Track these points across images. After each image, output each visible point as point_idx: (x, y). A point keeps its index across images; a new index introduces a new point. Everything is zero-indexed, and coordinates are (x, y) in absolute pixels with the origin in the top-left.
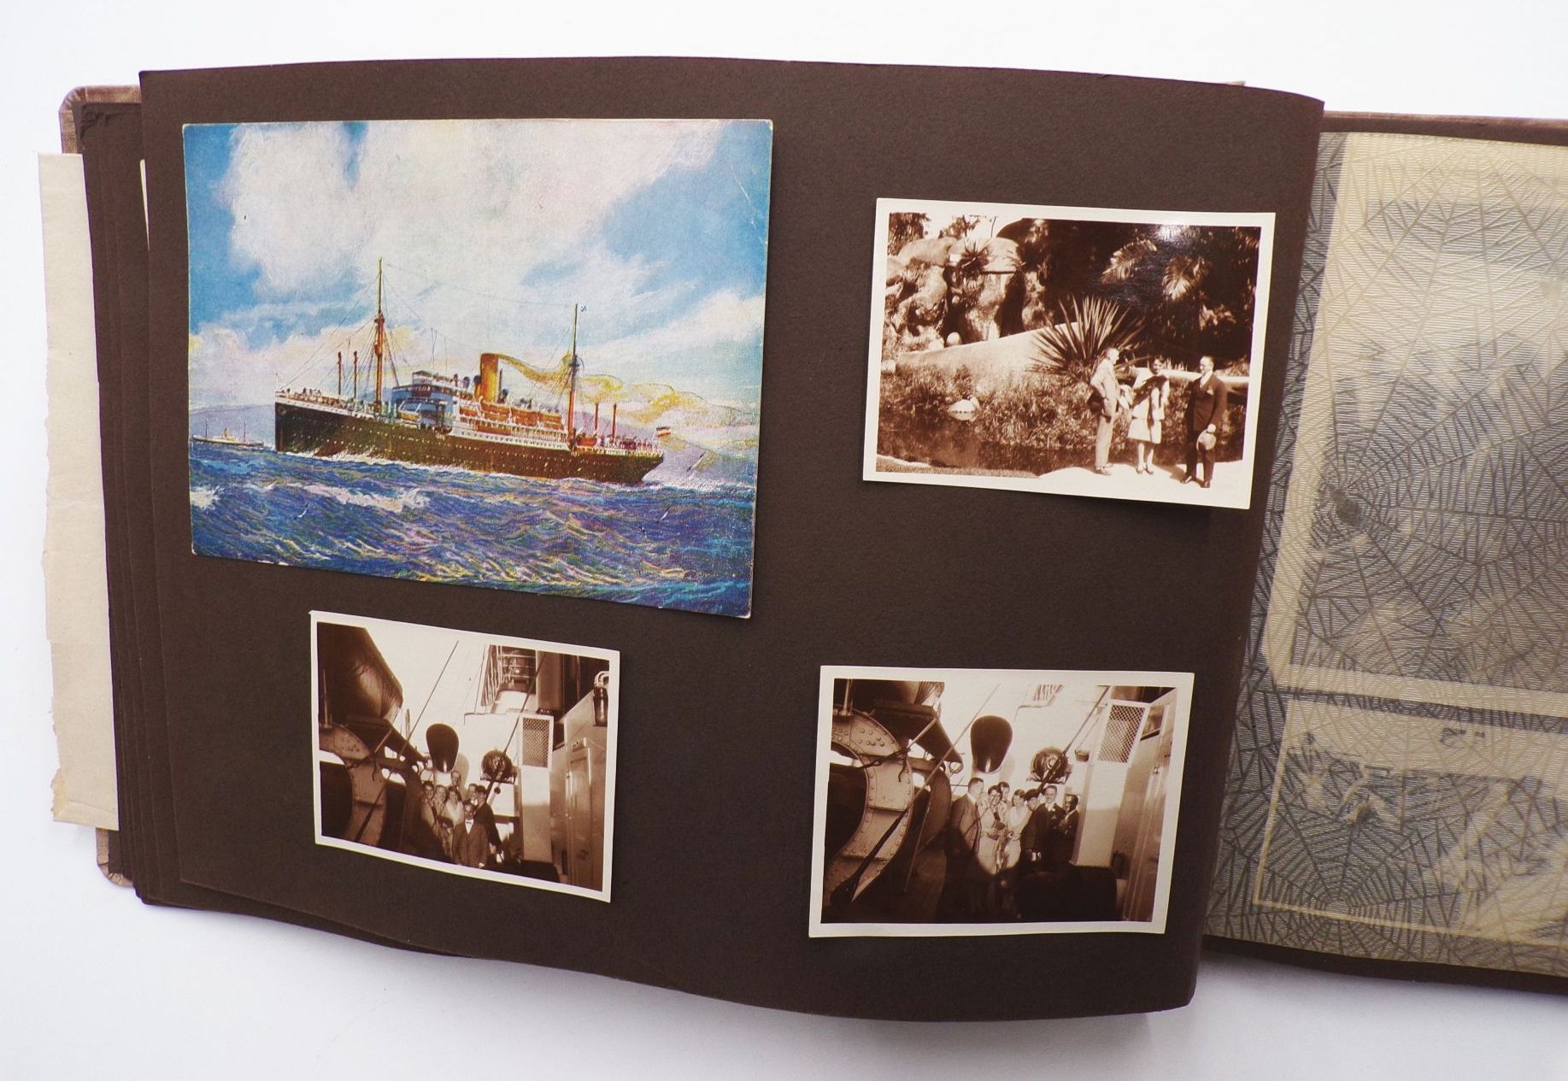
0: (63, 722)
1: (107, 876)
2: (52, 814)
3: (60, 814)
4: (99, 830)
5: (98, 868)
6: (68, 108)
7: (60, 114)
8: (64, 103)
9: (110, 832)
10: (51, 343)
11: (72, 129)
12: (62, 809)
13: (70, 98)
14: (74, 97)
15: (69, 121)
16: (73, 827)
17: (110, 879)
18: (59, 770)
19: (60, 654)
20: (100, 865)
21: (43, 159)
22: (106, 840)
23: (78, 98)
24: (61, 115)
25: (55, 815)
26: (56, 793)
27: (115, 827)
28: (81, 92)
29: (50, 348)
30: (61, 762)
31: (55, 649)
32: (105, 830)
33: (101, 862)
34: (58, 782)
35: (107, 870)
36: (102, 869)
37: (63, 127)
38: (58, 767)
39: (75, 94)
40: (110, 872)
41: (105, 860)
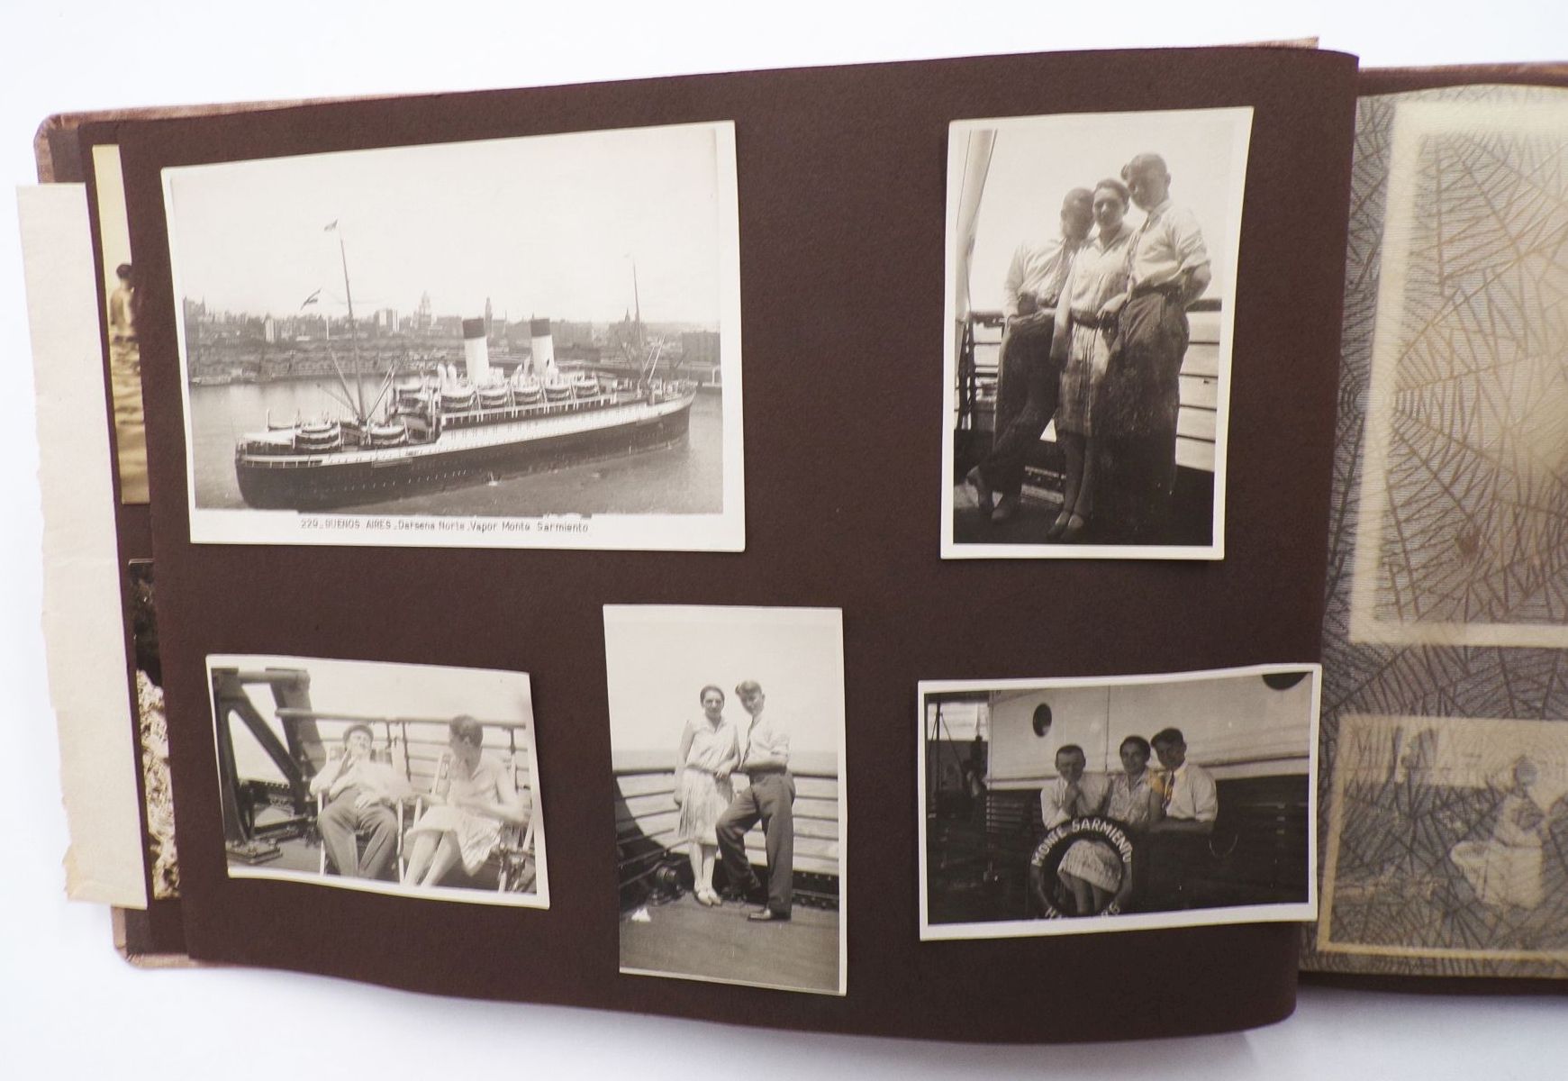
0: (72, 796)
1: (125, 960)
2: (66, 894)
3: (74, 893)
4: (115, 909)
5: (116, 952)
6: (43, 137)
8: (38, 132)
9: (127, 911)
10: (40, 389)
11: (49, 160)
12: (76, 886)
13: (46, 127)
14: (48, 125)
15: (44, 151)
17: (130, 961)
18: (70, 849)
19: (66, 723)
20: (118, 948)
21: (21, 191)
22: (122, 920)
23: (54, 126)
24: (36, 145)
25: (69, 894)
26: (69, 872)
27: (143, 906)
28: (56, 119)
29: (38, 394)
30: (72, 838)
31: (61, 716)
32: (125, 907)
33: (119, 944)
34: (70, 859)
35: (125, 952)
36: (120, 953)
37: (39, 158)
38: (70, 843)
39: (50, 121)
40: (128, 955)
41: (123, 942)
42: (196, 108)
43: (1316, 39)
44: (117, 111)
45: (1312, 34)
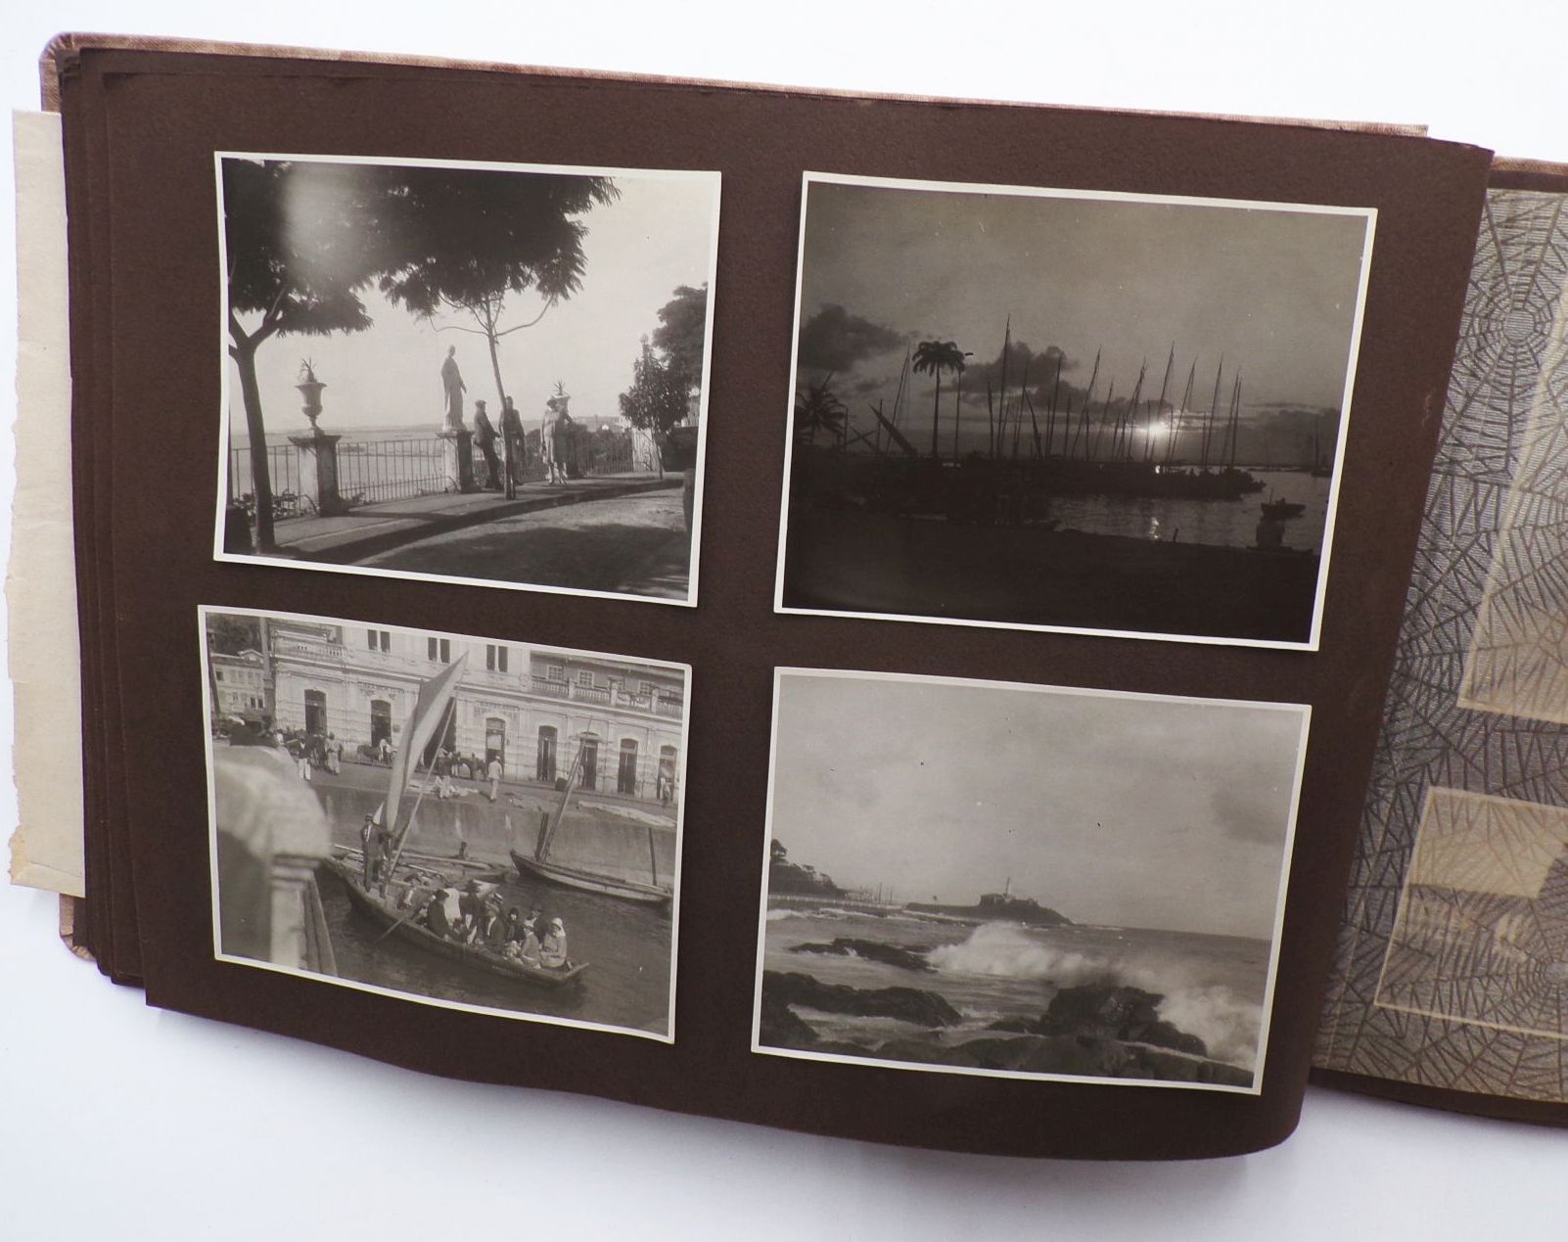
0: (24, 772)
1: (71, 949)
2: (9, 876)
3: (18, 877)
4: (62, 896)
5: (61, 941)
6: (50, 56)
7: (40, 63)
8: (46, 50)
9: (76, 899)
10: (23, 336)
11: (55, 82)
12: (20, 871)
13: (54, 46)
14: (57, 44)
15: (51, 72)
16: (32, 890)
17: (75, 952)
18: (18, 828)
19: (24, 698)
20: (63, 937)
21: (18, 116)
22: (71, 907)
23: (63, 46)
24: (43, 65)
25: (13, 877)
26: (14, 853)
27: (82, 895)
28: (66, 39)
29: (20, 340)
30: (21, 819)
31: (18, 690)
32: (71, 897)
33: (64, 932)
34: (16, 841)
35: (70, 942)
36: (65, 941)
37: (43, 79)
38: (18, 824)
39: (60, 41)
40: (74, 945)
41: (70, 930)
42: (222, 45)
43: (1425, 128)
44: (134, 39)
45: (1422, 123)
